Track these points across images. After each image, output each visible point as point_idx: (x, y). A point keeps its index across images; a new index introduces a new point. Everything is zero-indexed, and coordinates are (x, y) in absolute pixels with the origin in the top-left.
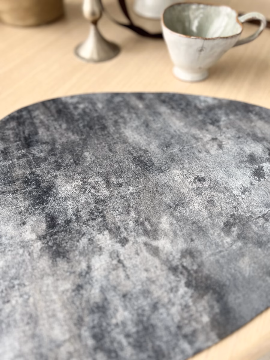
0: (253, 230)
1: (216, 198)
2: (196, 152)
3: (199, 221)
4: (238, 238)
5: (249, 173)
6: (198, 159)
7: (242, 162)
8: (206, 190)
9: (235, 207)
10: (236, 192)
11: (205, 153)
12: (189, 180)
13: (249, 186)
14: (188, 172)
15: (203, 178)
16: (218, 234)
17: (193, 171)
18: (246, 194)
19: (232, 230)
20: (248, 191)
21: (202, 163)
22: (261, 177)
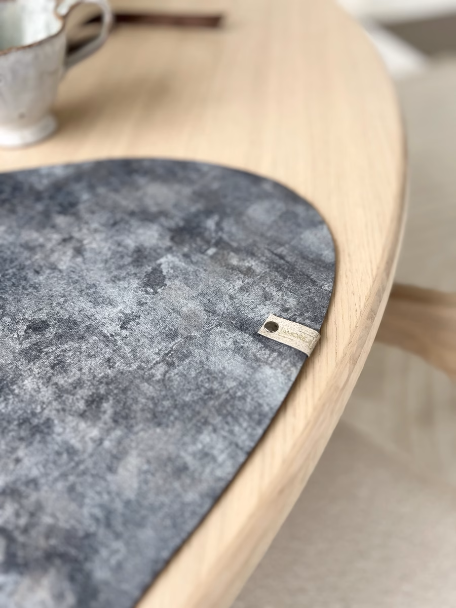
0: (145, 394)
1: (70, 354)
2: (30, 275)
3: (34, 414)
4: (115, 421)
5: (135, 283)
6: (35, 288)
7: (120, 267)
8: (50, 344)
9: (109, 360)
10: (111, 329)
11: (48, 271)
12: (16, 336)
13: (135, 308)
14: (13, 319)
15: (43, 322)
16: (73, 428)
17: (24, 315)
18: (129, 326)
19: (102, 409)
20: (134, 320)
21: (43, 292)
22: (158, 285)
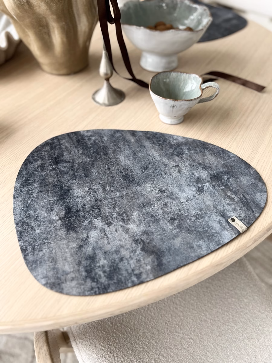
0: (188, 223)
1: (170, 203)
2: (163, 174)
3: (156, 216)
4: (177, 227)
5: (194, 189)
6: (163, 178)
7: (191, 182)
8: (164, 198)
9: (180, 209)
10: (183, 200)
11: (169, 175)
12: (155, 191)
13: (192, 197)
14: (155, 186)
15: (164, 190)
16: (166, 224)
17: (159, 186)
18: (188, 202)
19: (175, 222)
20: (190, 200)
21: (165, 181)
22: (201, 192)
